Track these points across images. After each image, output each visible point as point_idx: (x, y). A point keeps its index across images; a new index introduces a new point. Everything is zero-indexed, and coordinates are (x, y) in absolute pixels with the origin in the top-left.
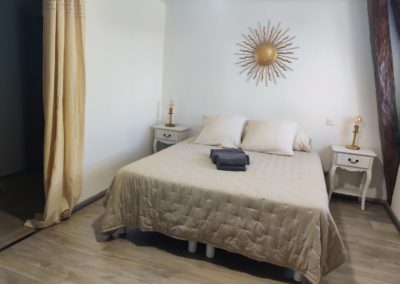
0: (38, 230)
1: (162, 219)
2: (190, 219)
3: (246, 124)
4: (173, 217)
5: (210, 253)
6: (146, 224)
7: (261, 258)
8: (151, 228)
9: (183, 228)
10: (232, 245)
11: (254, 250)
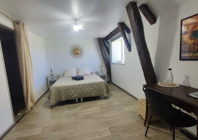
0: (24, 114)
1: (68, 96)
2: (76, 93)
3: (77, 70)
4: (72, 94)
5: (82, 100)
6: (64, 99)
7: (94, 96)
8: (65, 100)
9: (74, 96)
10: (88, 95)
11: (93, 95)
